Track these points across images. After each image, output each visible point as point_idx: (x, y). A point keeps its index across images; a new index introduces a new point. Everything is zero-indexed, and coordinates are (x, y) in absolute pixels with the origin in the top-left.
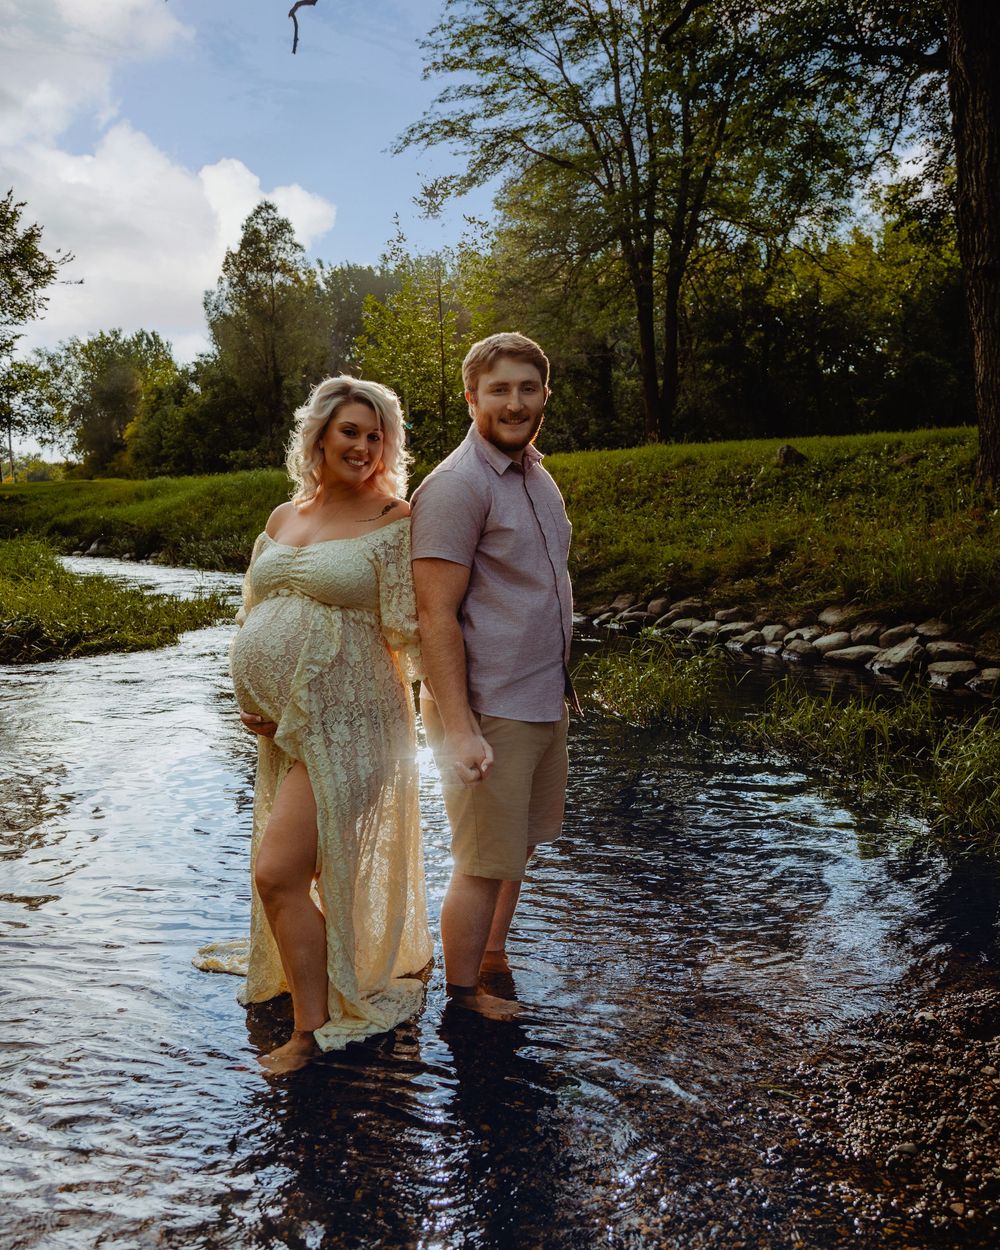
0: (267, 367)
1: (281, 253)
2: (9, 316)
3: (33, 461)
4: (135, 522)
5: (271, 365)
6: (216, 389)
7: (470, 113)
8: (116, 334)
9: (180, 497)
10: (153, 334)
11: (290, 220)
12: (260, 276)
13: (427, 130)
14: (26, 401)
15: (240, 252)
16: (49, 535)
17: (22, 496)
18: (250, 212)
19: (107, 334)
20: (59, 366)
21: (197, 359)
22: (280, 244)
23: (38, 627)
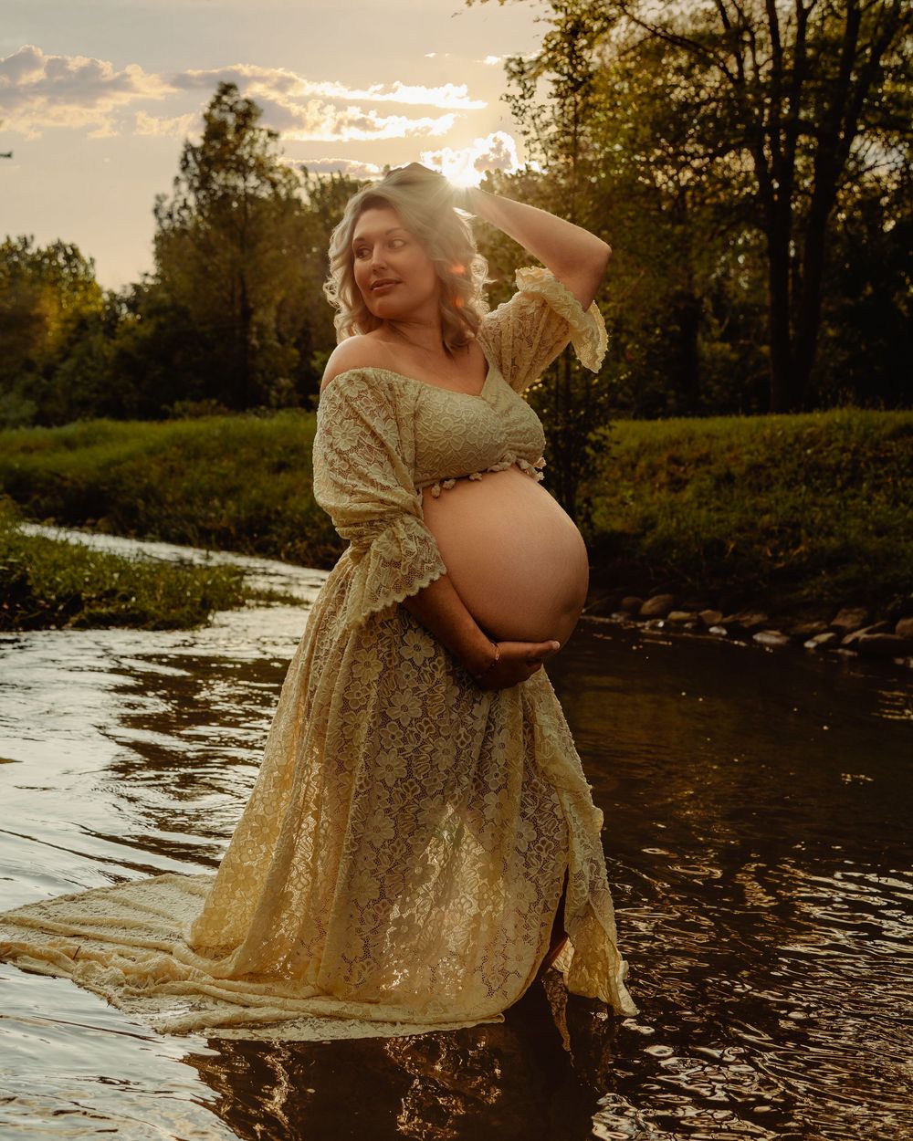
0: (232, 295)
4: (69, 475)
5: (238, 293)
6: (162, 320)
8: (26, 244)
9: (132, 446)
10: (73, 247)
12: (230, 176)
15: (204, 147)
19: (14, 241)
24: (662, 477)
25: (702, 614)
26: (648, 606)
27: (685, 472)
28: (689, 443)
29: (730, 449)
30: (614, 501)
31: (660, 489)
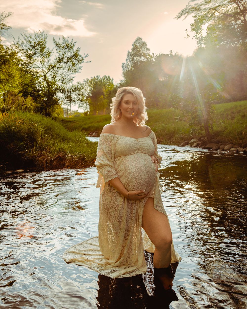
1: (143, 51)
2: (72, 72)
3: (76, 113)
7: (200, 4)
8: (98, 77)
10: (108, 76)
11: (146, 42)
12: (138, 58)
13: (187, 10)
14: (76, 95)
15: (132, 52)
16: (81, 131)
17: (74, 121)
18: (134, 41)
19: (96, 77)
20: (83, 86)
21: (120, 82)
22: (143, 49)
23: (84, 157)
24: (229, 117)
25: (238, 149)
26: (226, 148)
27: (235, 115)
28: (236, 108)
29: (245, 109)
30: (219, 123)
31: (229, 120)
